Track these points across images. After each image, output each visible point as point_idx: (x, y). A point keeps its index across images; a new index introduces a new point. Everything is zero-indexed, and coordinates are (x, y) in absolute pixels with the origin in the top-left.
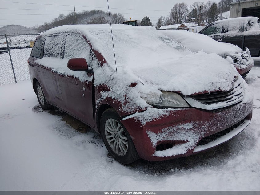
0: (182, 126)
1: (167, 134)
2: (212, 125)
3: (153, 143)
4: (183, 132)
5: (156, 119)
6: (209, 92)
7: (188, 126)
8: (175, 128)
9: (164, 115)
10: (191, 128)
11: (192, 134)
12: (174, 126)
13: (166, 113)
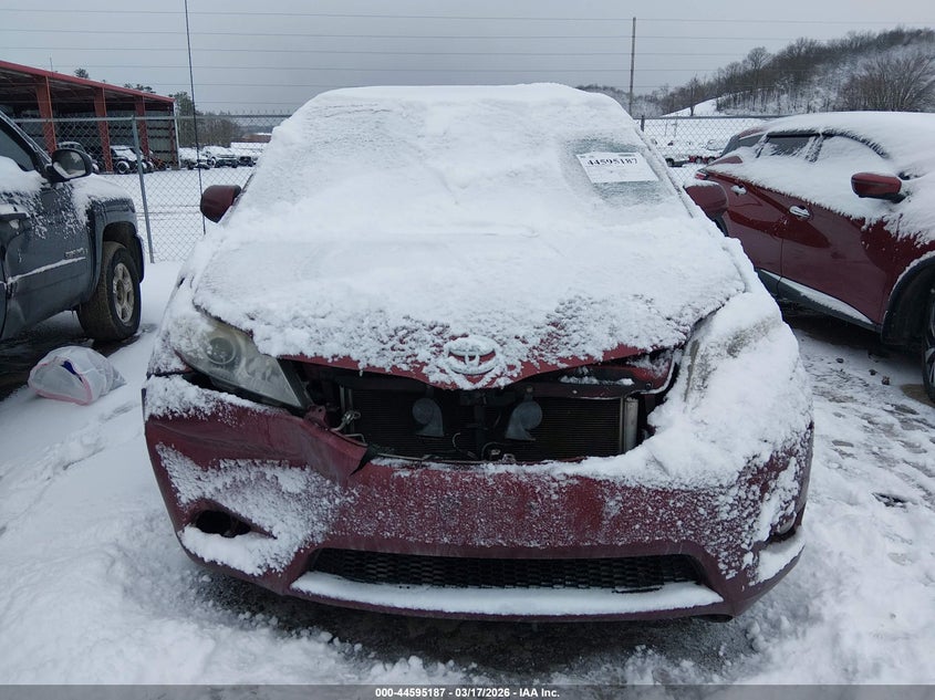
0: (278, 472)
1: (229, 481)
2: (357, 511)
3: (178, 495)
4: (271, 496)
5: (172, 413)
6: (361, 366)
7: (292, 480)
8: (255, 469)
9: (195, 408)
10: (298, 491)
11: (295, 514)
12: (257, 462)
13: (201, 404)
